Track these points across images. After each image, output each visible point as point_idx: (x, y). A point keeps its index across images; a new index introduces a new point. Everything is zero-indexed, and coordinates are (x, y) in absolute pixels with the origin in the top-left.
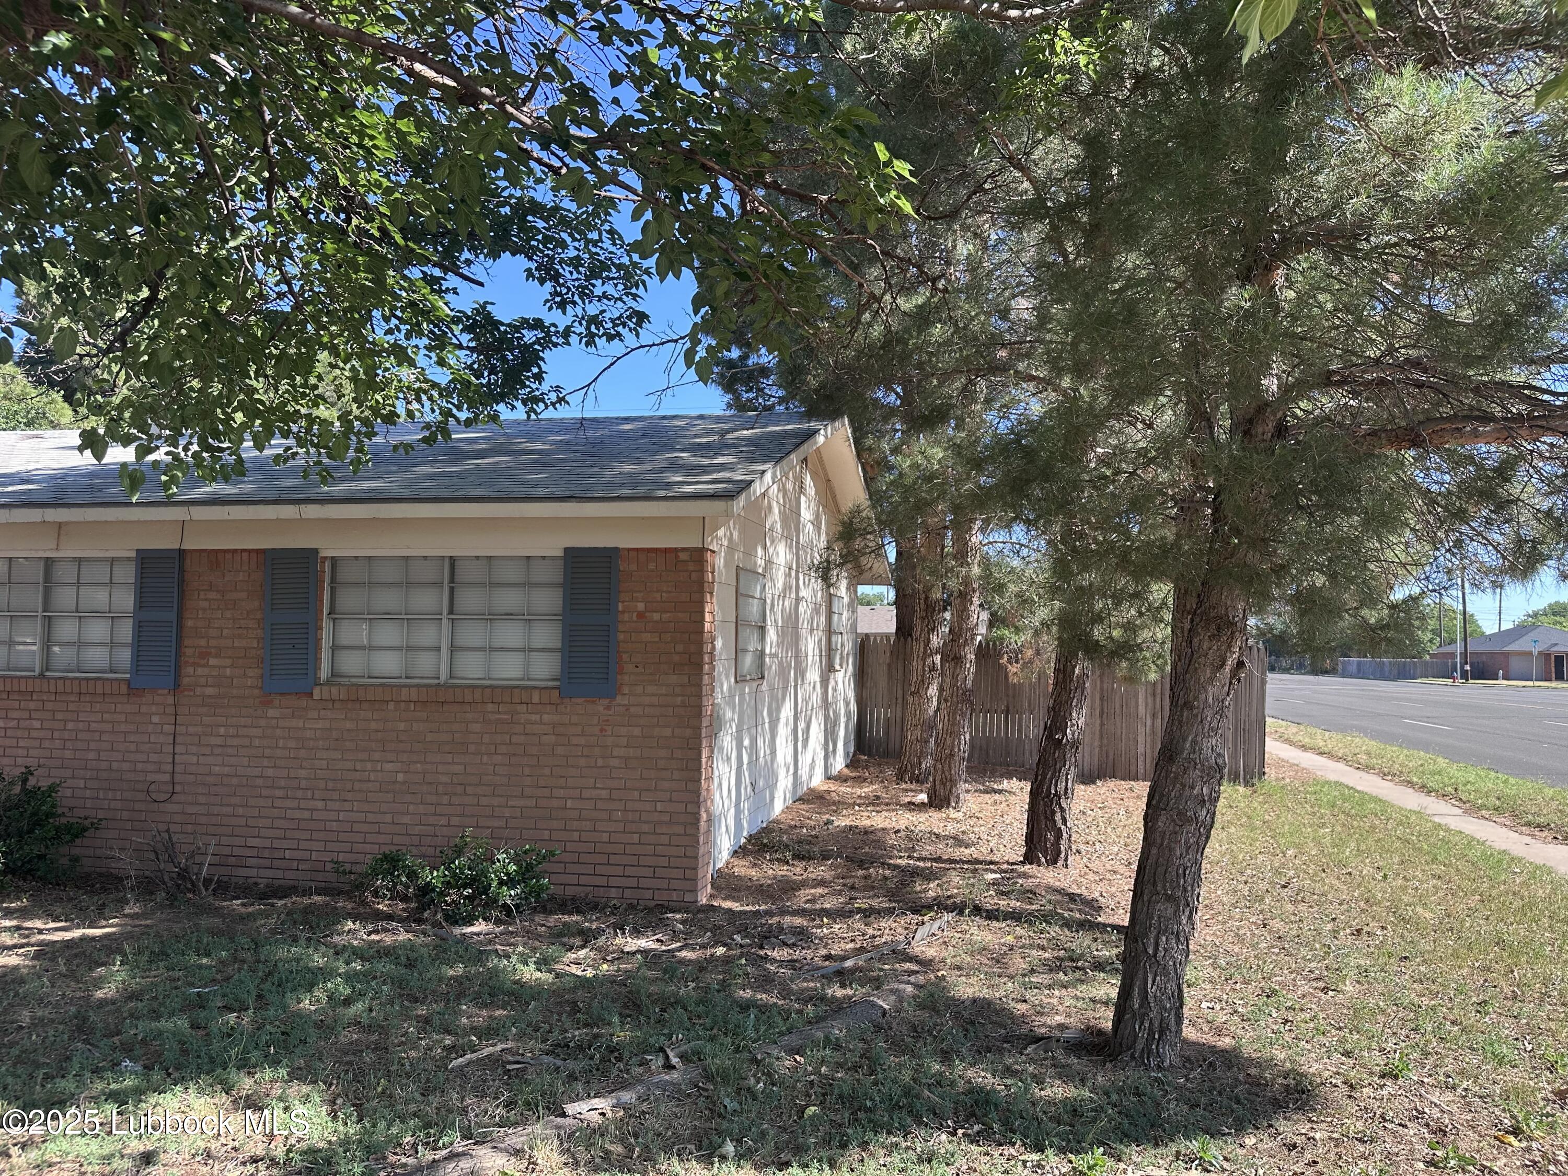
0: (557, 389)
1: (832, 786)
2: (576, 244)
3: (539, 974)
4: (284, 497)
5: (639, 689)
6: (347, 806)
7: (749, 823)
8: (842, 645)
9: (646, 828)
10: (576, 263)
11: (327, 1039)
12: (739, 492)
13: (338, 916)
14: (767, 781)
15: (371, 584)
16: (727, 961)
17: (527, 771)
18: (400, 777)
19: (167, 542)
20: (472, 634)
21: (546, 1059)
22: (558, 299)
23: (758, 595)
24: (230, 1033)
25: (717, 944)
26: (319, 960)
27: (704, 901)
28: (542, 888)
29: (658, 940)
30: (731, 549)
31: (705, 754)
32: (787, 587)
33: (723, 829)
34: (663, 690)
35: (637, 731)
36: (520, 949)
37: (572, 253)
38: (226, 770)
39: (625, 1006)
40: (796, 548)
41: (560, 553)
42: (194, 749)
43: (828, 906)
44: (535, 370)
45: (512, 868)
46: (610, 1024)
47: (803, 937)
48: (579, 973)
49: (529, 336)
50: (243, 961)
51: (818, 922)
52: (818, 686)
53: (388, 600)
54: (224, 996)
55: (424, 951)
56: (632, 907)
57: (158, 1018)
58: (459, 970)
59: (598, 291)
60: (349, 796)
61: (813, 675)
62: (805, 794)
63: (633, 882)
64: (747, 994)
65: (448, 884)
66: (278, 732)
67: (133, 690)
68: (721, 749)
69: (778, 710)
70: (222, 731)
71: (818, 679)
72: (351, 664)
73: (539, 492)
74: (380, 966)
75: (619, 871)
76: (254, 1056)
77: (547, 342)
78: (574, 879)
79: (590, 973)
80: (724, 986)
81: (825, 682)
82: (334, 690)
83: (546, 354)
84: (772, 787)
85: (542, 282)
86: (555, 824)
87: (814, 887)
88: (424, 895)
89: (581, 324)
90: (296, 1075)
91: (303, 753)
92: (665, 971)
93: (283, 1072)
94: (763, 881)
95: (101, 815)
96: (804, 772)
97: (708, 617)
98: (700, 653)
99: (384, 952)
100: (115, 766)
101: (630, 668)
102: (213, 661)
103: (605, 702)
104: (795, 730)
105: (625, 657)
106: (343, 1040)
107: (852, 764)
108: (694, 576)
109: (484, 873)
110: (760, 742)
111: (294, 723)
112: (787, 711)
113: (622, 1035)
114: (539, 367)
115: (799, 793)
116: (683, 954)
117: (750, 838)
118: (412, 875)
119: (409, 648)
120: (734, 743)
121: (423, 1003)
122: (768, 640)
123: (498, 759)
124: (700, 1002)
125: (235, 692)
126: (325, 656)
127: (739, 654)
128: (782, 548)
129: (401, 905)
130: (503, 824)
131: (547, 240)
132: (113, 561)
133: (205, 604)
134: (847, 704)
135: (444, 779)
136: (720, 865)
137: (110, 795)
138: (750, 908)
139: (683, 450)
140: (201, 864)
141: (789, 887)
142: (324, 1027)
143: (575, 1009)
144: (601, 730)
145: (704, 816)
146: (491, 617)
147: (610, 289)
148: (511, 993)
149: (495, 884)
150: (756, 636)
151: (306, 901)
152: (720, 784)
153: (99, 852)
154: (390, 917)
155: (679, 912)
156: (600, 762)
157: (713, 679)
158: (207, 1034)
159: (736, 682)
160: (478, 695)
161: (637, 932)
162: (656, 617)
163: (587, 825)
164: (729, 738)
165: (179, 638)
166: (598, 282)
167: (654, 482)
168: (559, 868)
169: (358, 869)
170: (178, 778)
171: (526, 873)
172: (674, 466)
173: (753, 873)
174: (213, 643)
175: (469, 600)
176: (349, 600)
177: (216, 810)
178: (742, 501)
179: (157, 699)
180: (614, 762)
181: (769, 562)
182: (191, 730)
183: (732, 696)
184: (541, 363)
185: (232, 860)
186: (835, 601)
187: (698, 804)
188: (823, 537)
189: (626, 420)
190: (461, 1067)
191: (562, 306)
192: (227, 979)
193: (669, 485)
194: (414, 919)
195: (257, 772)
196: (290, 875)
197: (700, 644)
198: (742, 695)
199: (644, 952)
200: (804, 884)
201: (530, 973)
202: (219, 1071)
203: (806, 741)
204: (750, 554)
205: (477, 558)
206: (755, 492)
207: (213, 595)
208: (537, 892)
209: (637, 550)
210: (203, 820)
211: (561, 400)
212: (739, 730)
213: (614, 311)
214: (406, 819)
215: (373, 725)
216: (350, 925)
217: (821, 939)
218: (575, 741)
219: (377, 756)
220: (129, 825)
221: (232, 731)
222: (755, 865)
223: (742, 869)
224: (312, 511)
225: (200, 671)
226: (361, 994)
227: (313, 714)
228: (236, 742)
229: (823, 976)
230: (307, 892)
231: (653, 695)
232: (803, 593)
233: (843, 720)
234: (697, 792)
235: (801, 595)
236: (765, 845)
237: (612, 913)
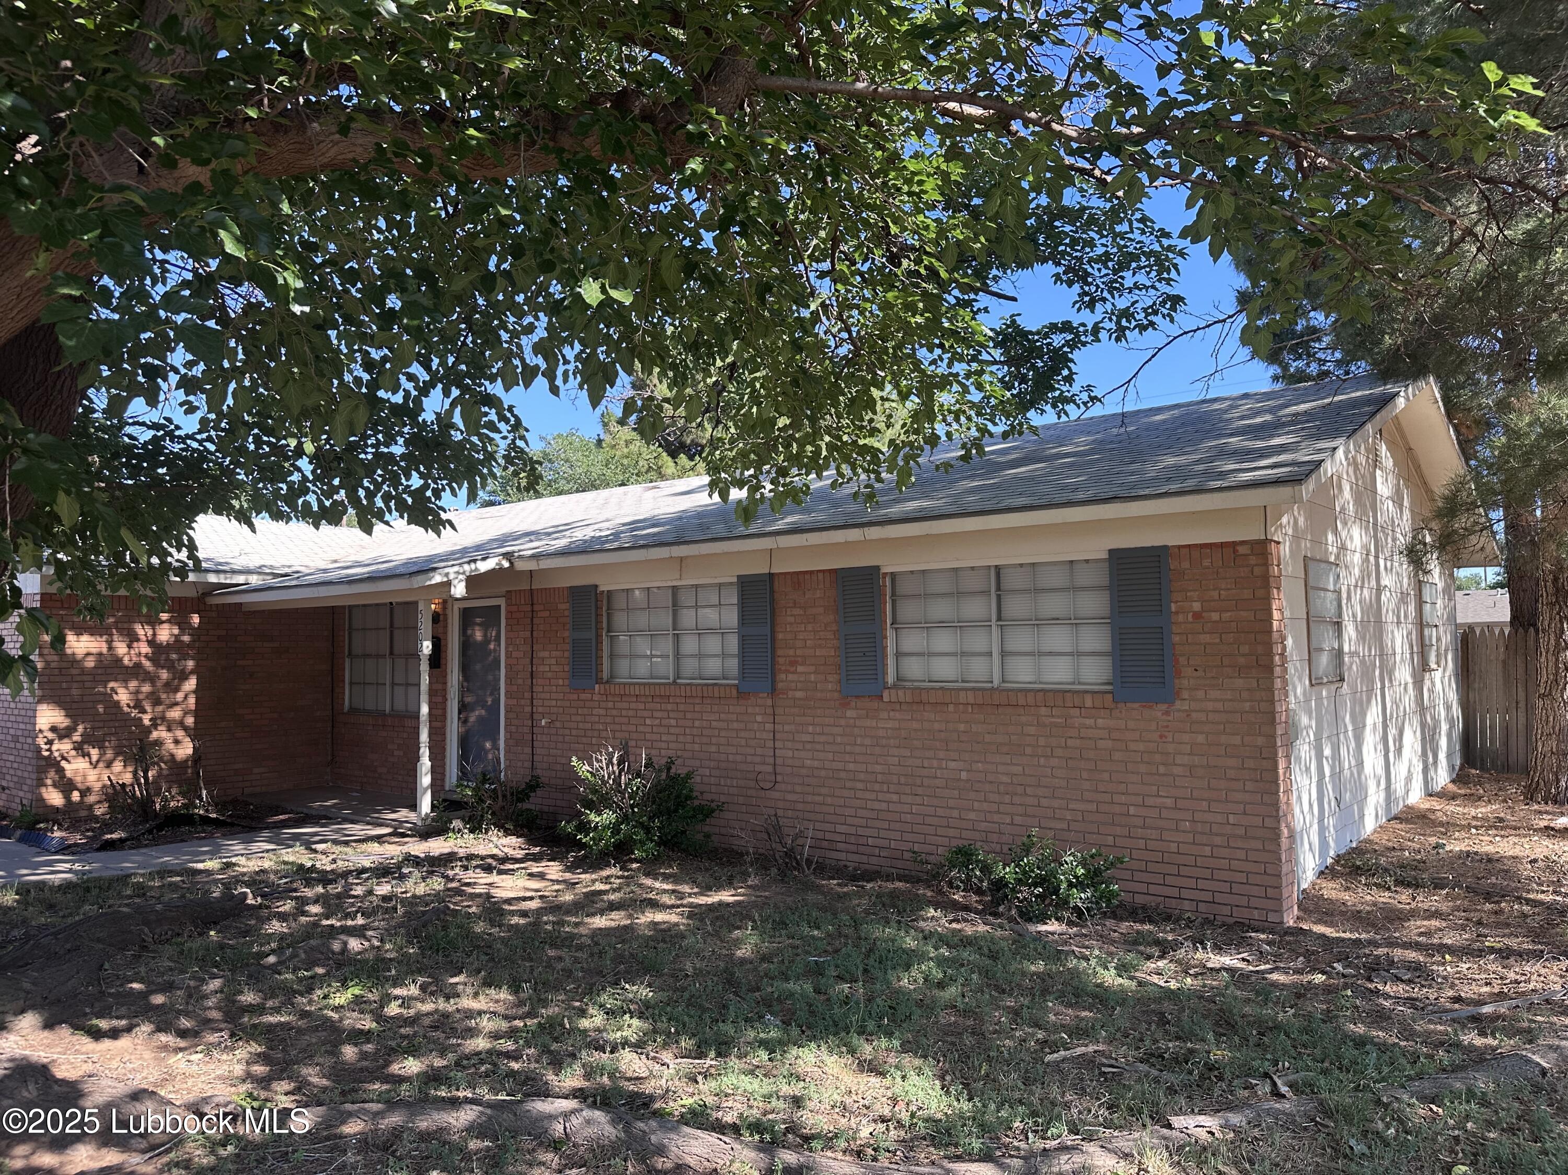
0: (1089, 388)
1: (1435, 804)
2: (1104, 241)
3: (1120, 980)
4: (851, 522)
5: (1200, 694)
6: (918, 800)
7: (1336, 841)
8: (1439, 639)
9: (1218, 840)
10: (1104, 259)
11: (928, 1018)
12: (1308, 475)
13: (921, 903)
14: (1354, 796)
15: (927, 596)
16: (1328, 990)
17: (1085, 775)
18: (964, 775)
19: (761, 569)
20: (1020, 640)
21: (1143, 1067)
22: (1087, 299)
23: (1331, 587)
24: (846, 1001)
25: (1313, 970)
26: (910, 942)
27: (1291, 923)
28: (1113, 894)
29: (1243, 960)
30: (1296, 538)
31: (1282, 765)
32: (1365, 575)
33: (1307, 846)
34: (1229, 695)
35: (1201, 738)
36: (1097, 952)
37: (1100, 250)
38: (816, 764)
39: (1217, 1024)
40: (1375, 530)
41: (1105, 556)
42: (789, 745)
43: (1450, 942)
44: (1065, 372)
45: (1081, 871)
46: (1203, 1040)
47: (1419, 973)
48: (1162, 983)
49: (1058, 340)
50: (846, 936)
51: (1438, 958)
52: (1410, 687)
53: (941, 610)
54: (837, 966)
55: (1004, 944)
56: (1207, 922)
57: (787, 980)
58: (1039, 966)
59: (1128, 283)
60: (920, 791)
61: (1404, 674)
62: (1402, 812)
63: (1208, 896)
64: (1360, 1029)
65: (1019, 881)
66: (856, 731)
67: (742, 694)
68: (1299, 759)
69: (1364, 715)
70: (811, 729)
71: (1410, 680)
72: (914, 669)
73: (1081, 496)
74: (966, 954)
75: (1191, 883)
76: (871, 1025)
77: (1074, 345)
78: (1143, 888)
79: (1173, 985)
80: (1329, 1017)
81: (1418, 683)
82: (900, 693)
83: (1076, 355)
84: (1362, 802)
85: (1070, 284)
86: (1118, 831)
87: (1428, 918)
88: (998, 890)
89: (1110, 320)
90: (906, 1048)
91: (877, 750)
92: (1258, 993)
93: (896, 1043)
94: (1361, 908)
95: (723, 799)
96: (1398, 787)
97: (1276, 615)
98: (1270, 654)
99: (967, 942)
100: (731, 758)
101: (1189, 671)
102: (800, 669)
103: (1164, 707)
104: (1385, 739)
105: (1182, 660)
106: (943, 1021)
107: (1460, 778)
108: (1257, 571)
109: (1053, 873)
110: (1343, 751)
111: (868, 723)
112: (1373, 716)
113: (1219, 1054)
114: (1070, 369)
115: (1395, 811)
116: (1275, 976)
117: (1338, 859)
118: (986, 869)
119: (963, 654)
120: (1313, 753)
121: (1011, 995)
122: (1346, 637)
123: (1054, 762)
124: (1306, 1031)
125: (819, 695)
126: (891, 661)
127: (1313, 654)
128: (1356, 531)
129: (975, 898)
130: (1065, 826)
131: (1074, 242)
132: (720, 585)
133: (791, 619)
134: (1448, 708)
135: (1005, 779)
136: (1304, 886)
137: (729, 782)
138: (1348, 935)
139: (1232, 435)
140: (803, 846)
141: (1397, 917)
142: (925, 1006)
143: (1163, 1021)
144: (1161, 737)
145: (1285, 831)
146: (1038, 623)
147: (1141, 278)
148: (1095, 996)
149: (1064, 886)
150: (1331, 632)
151: (890, 885)
152: (1299, 798)
153: (723, 831)
154: (967, 908)
155: (1263, 932)
156: (1162, 769)
157: (1285, 682)
158: (828, 1000)
159: (1312, 685)
160: (1030, 700)
161: (1218, 949)
162: (1215, 616)
163: (1154, 834)
164: (1306, 747)
165: (773, 649)
166: (1127, 274)
167: (1205, 472)
168: (1127, 875)
169: (932, 859)
170: (779, 770)
171: (1093, 878)
172: (1224, 453)
173: (1346, 896)
174: (799, 652)
175: (1016, 606)
176: (908, 611)
177: (809, 798)
178: (1311, 485)
179: (760, 701)
180: (1177, 770)
181: (1343, 548)
182: (787, 728)
183: (1307, 701)
184: (1071, 365)
185: (825, 844)
186: (1426, 591)
187: (1277, 819)
188: (1407, 514)
189: (1159, 410)
190: (1057, 1063)
191: (1091, 305)
192: (837, 951)
193: (1223, 475)
194: (990, 911)
195: (840, 766)
196: (874, 860)
197: (1269, 645)
198: (1319, 699)
199: (1231, 970)
200: (1413, 914)
201: (1110, 977)
202: (843, 1034)
203: (1399, 750)
204: (1319, 542)
205: (1021, 565)
206: (1326, 472)
207: (797, 611)
208: (1109, 896)
209: (1189, 546)
210: (800, 806)
211: (1093, 399)
212: (1318, 739)
213: (1146, 299)
214: (972, 816)
215: (937, 726)
216: (931, 912)
217: (1445, 978)
218: (1132, 746)
219: (941, 754)
220: (744, 809)
221: (818, 729)
222: (1347, 889)
223: (1332, 890)
224: (874, 533)
225: (791, 677)
226: (953, 980)
227: (884, 715)
228: (822, 739)
229: (1453, 1020)
230: (889, 878)
231: (1216, 700)
232: (1386, 581)
233: (1444, 727)
234: (1276, 805)
235: (1383, 583)
236: (1358, 868)
237: (1187, 926)
